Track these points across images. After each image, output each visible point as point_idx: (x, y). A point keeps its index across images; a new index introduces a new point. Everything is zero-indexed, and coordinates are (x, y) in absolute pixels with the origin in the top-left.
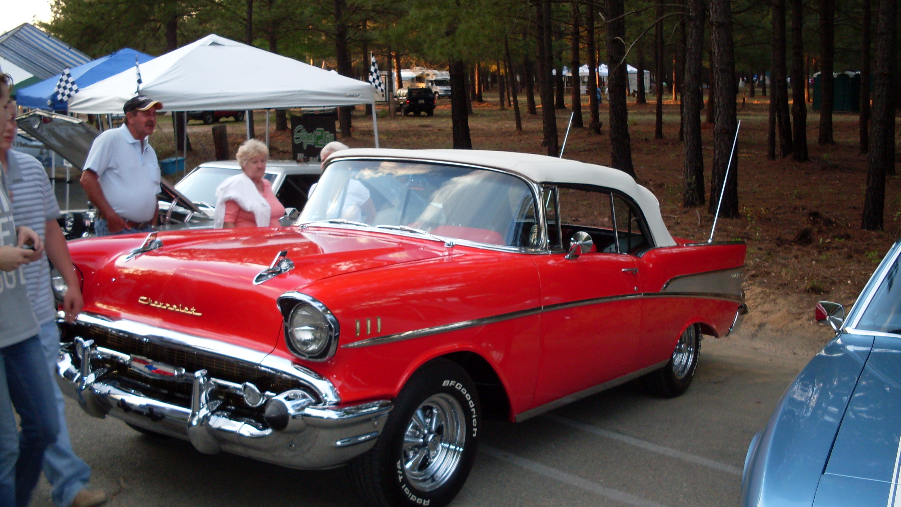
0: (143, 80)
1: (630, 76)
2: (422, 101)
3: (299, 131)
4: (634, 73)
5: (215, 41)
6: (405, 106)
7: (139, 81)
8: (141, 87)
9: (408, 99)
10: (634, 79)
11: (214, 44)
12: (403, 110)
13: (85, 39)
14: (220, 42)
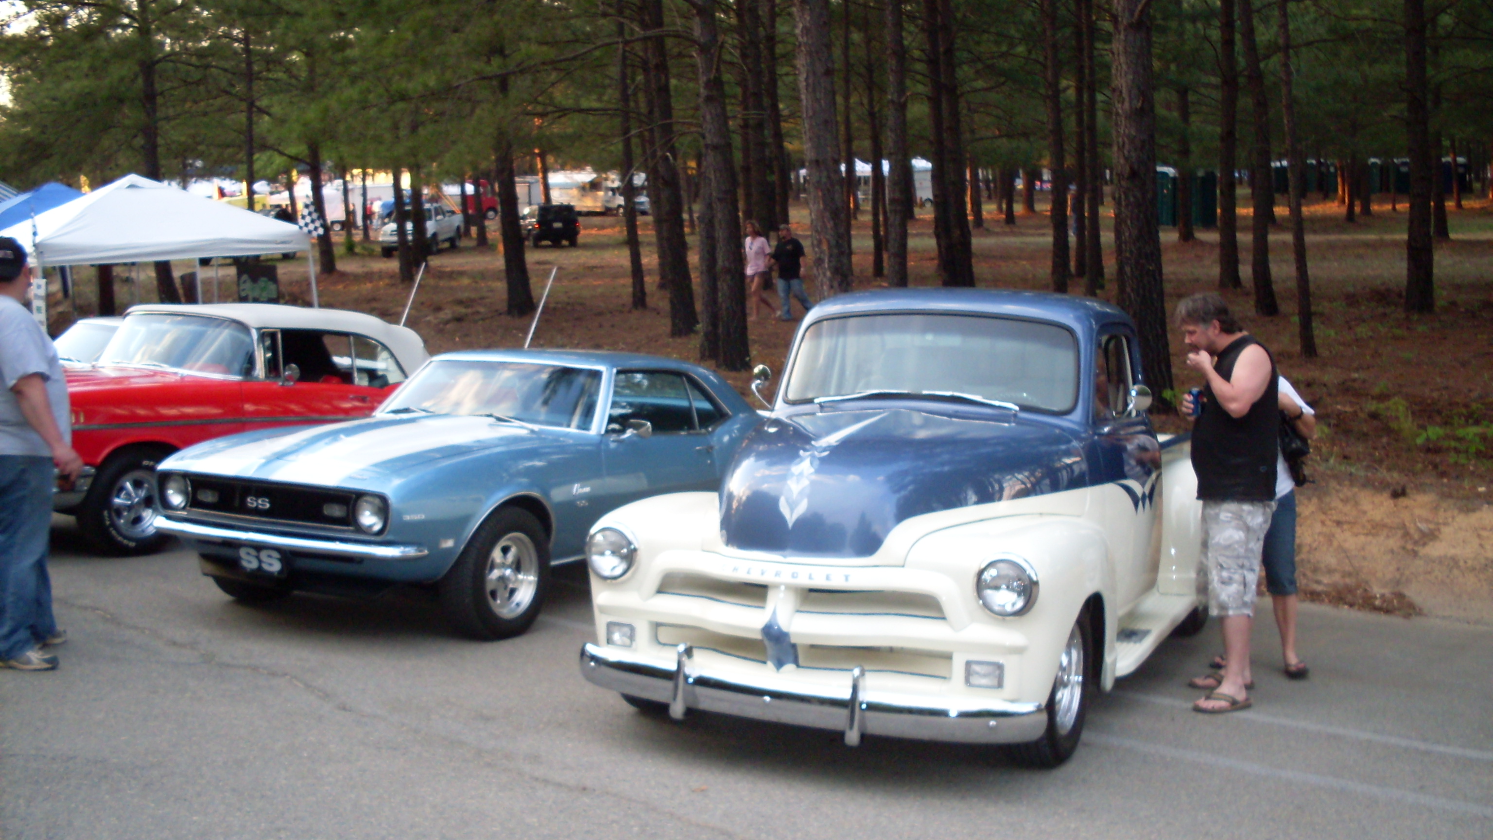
0: (39, 231)
1: (917, 177)
2: (558, 225)
3: (245, 282)
4: (925, 171)
5: (134, 183)
6: (535, 232)
7: (35, 234)
8: (38, 239)
9: (539, 222)
10: (925, 180)
11: (132, 186)
12: (531, 238)
13: (25, 157)
14: (140, 185)
